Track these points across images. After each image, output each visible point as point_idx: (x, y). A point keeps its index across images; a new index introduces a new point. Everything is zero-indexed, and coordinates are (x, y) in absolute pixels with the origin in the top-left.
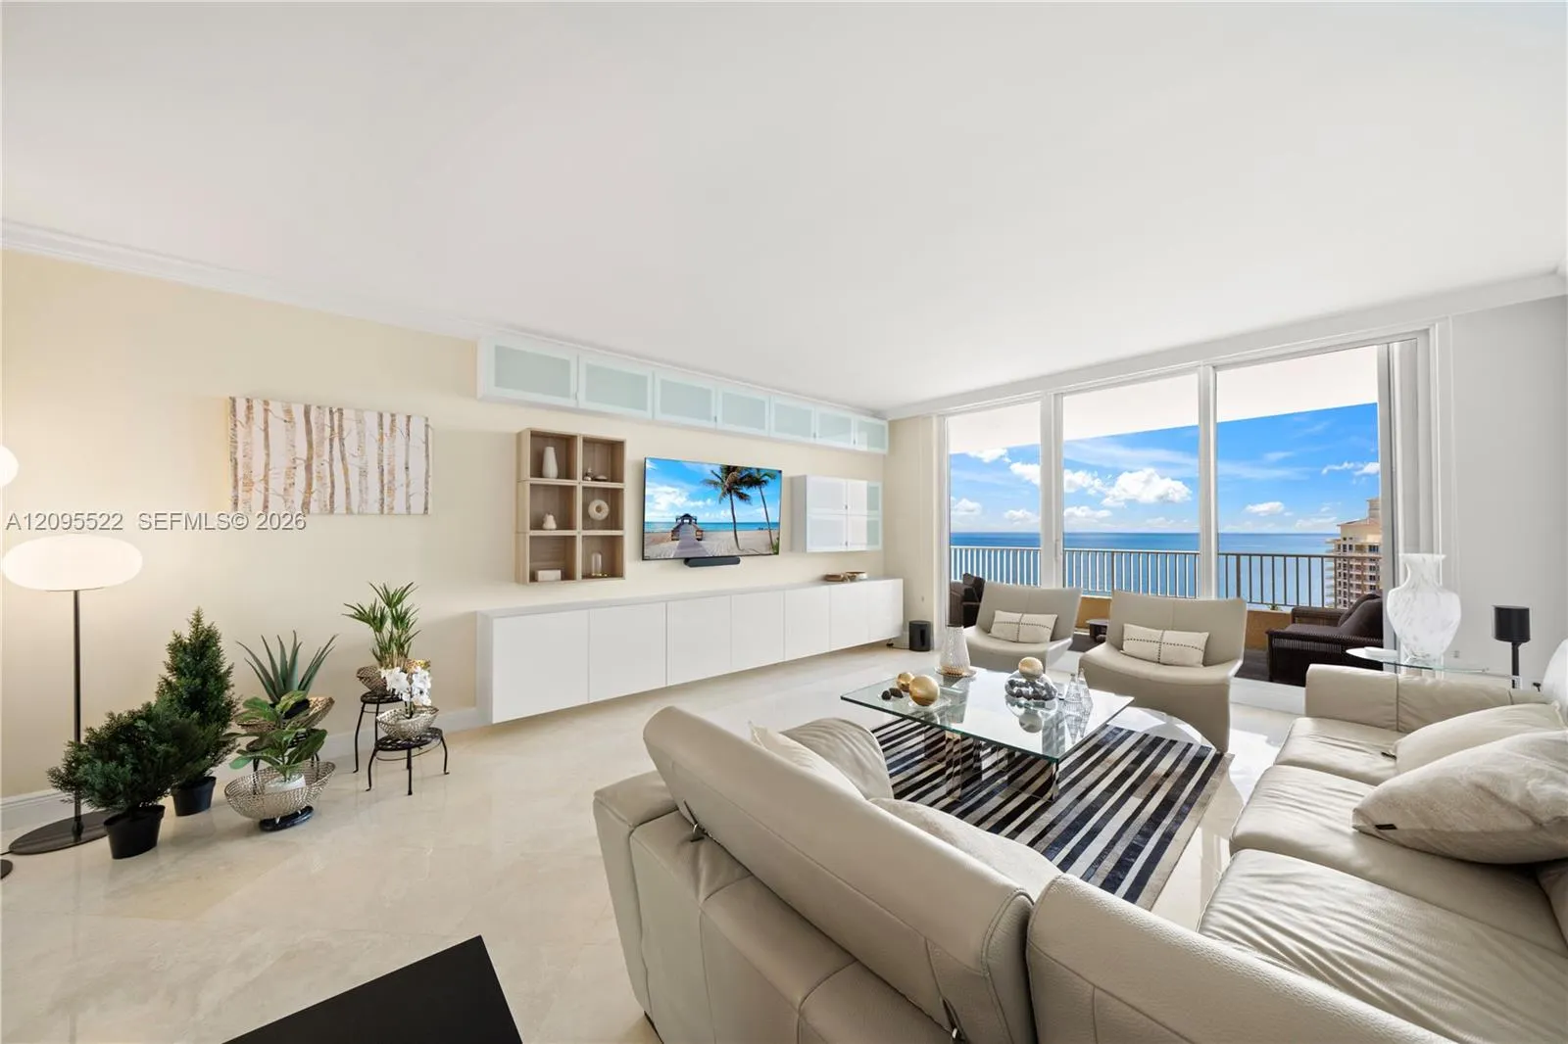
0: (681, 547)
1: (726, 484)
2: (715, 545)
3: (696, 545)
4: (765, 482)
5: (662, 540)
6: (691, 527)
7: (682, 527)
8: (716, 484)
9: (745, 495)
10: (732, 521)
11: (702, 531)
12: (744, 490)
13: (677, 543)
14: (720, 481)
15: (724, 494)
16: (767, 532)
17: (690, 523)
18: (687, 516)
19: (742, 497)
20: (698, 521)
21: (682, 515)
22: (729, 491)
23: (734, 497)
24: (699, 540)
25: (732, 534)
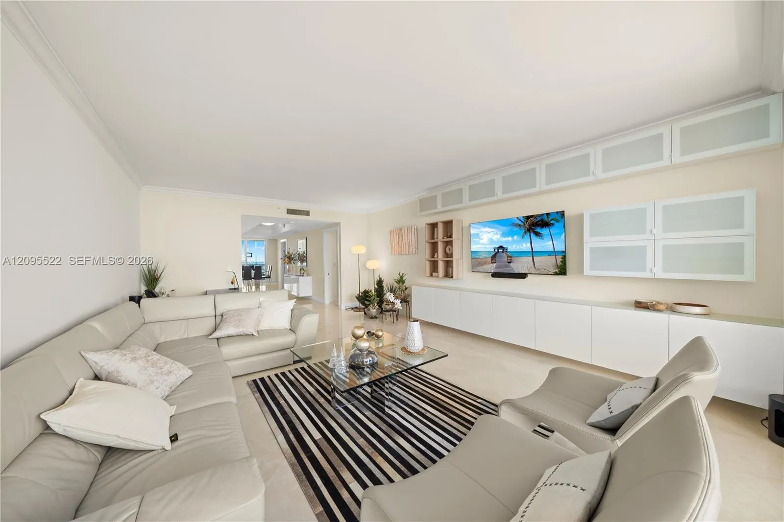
0: (496, 268)
1: (527, 226)
2: (518, 266)
3: (507, 267)
4: (552, 224)
5: (485, 263)
6: (504, 254)
7: (498, 254)
8: (520, 226)
9: (540, 233)
10: (531, 250)
11: (511, 257)
12: (538, 230)
13: (495, 264)
14: (522, 224)
15: (525, 233)
16: (554, 257)
17: (503, 252)
18: (501, 247)
19: (537, 234)
20: (508, 250)
21: (498, 246)
22: (529, 230)
23: (532, 235)
24: (509, 263)
25: (531, 258)
